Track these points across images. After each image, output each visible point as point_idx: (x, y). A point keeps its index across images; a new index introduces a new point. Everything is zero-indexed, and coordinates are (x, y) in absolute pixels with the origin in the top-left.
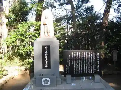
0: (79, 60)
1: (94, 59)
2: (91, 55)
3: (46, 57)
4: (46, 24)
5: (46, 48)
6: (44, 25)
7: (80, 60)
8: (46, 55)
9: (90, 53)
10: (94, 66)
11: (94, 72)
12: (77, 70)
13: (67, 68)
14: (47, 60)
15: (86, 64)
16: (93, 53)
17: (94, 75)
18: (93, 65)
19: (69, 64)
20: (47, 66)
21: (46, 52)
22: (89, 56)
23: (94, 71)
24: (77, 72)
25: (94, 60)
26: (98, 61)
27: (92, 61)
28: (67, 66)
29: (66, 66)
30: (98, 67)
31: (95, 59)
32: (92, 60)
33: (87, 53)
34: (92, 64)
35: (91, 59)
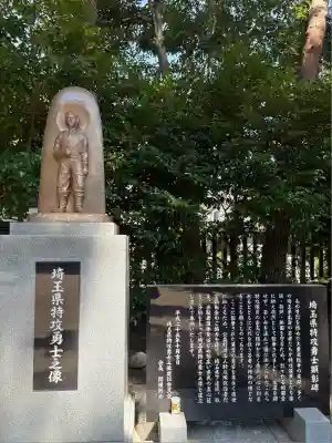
0: (220, 332)
1: (294, 331)
2: (281, 312)
4: (68, 157)
7: (225, 334)
9: (273, 301)
10: (295, 363)
11: (295, 395)
12: (213, 387)
13: (164, 373)
15: (254, 352)
16: (290, 301)
17: (296, 410)
18: (291, 360)
19: (173, 354)
22: (269, 315)
23: (296, 388)
24: (214, 394)
25: (294, 336)
26: (314, 341)
27: (286, 341)
28: (165, 366)
29: (161, 362)
30: (314, 369)
31: (298, 328)
32: (286, 336)
33: (261, 299)
34: (286, 352)
35: (282, 328)
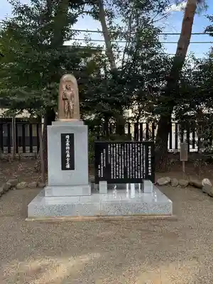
0: (119, 156)
2: (139, 150)
3: (68, 152)
5: (68, 137)
6: (63, 99)
8: (68, 148)
9: (136, 146)
11: (143, 176)
12: (116, 173)
13: (100, 169)
14: (68, 156)
15: (130, 163)
16: (142, 146)
17: (144, 181)
18: (142, 165)
19: (103, 163)
20: (68, 166)
21: (68, 144)
22: (135, 151)
23: (143, 174)
24: (116, 176)
25: (143, 158)
26: (150, 159)
27: (140, 159)
28: (101, 167)
29: (99, 166)
30: (150, 168)
31: (144, 155)
32: (140, 157)
33: (132, 146)
34: (140, 163)
35: (139, 155)
